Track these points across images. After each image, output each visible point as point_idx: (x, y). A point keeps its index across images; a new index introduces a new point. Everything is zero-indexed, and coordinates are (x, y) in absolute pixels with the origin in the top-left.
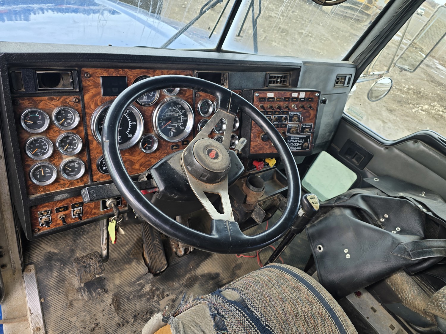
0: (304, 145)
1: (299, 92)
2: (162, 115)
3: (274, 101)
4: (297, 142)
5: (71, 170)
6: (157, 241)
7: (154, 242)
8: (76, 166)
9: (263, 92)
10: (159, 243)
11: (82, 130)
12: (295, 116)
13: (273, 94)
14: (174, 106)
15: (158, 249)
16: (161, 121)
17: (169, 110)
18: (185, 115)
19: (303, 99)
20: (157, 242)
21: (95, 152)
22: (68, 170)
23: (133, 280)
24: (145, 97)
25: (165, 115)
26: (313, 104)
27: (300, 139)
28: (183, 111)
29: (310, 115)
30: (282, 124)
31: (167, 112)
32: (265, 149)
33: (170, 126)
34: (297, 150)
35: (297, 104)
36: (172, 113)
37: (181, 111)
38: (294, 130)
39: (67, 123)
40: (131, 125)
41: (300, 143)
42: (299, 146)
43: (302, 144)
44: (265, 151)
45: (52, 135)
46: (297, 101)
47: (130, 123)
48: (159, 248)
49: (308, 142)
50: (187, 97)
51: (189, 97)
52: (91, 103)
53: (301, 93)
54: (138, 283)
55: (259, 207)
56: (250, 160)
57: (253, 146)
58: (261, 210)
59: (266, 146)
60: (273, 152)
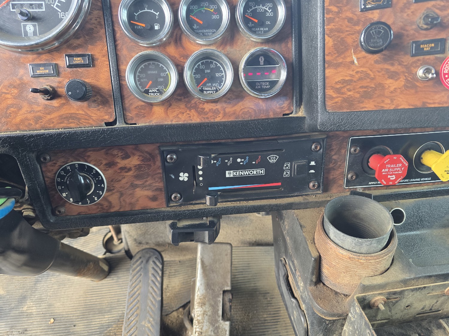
6: (149, 322)
32: (386, 93)
55: (358, 309)
56: (355, 151)
57: (336, 83)
58: (366, 323)
59: (389, 81)
60: (424, 103)
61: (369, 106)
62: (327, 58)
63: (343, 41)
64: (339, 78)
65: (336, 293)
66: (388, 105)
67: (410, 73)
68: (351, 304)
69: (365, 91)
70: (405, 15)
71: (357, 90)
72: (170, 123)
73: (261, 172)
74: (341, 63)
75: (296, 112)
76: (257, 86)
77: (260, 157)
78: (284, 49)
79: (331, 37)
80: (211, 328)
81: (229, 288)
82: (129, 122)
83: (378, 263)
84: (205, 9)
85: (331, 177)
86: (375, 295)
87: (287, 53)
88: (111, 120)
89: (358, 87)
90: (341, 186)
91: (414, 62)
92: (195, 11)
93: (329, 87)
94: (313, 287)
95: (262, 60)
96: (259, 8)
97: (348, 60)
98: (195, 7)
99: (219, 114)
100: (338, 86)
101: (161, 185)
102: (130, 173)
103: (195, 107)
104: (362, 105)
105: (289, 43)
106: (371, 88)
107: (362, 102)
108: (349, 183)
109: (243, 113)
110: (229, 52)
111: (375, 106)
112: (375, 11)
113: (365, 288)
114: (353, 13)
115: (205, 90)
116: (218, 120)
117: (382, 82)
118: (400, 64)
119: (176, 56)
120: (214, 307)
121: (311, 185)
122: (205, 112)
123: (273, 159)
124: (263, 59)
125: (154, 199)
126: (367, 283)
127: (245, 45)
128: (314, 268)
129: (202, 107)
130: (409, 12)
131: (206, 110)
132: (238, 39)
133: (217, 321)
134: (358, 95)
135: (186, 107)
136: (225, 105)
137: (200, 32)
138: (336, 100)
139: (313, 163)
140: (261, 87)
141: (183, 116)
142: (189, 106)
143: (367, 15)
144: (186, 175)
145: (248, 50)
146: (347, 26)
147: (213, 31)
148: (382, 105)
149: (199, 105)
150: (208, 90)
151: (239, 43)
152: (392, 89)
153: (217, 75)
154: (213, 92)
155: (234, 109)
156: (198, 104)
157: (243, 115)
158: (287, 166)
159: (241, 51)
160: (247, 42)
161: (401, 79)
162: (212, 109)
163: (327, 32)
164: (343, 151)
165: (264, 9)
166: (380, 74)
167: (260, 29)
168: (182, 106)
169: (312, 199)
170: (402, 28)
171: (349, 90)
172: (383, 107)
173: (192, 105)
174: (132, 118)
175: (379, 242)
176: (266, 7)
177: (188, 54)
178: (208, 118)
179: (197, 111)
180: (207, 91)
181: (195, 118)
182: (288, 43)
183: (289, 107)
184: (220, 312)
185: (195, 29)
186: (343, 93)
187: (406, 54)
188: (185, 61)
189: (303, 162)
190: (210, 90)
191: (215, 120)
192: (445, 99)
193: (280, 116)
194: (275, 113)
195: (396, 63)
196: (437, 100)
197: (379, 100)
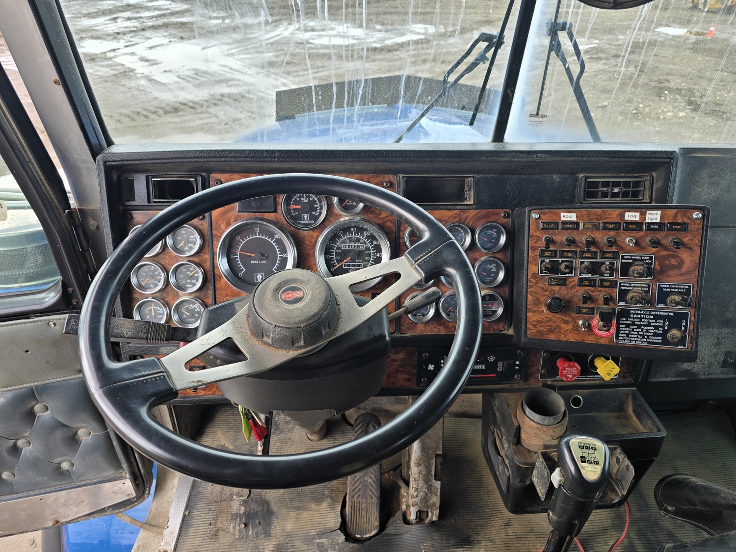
0: (669, 335)
1: (643, 210)
2: (335, 247)
3: (578, 228)
4: (649, 325)
5: (188, 314)
6: (371, 478)
7: (366, 479)
8: (196, 310)
9: (550, 212)
10: (373, 483)
11: (206, 259)
12: (636, 263)
13: (574, 215)
14: (357, 233)
15: (370, 493)
16: (333, 255)
17: (348, 238)
18: (378, 249)
19: (657, 227)
20: (371, 480)
21: (224, 293)
22: (186, 315)
23: (313, 532)
24: (306, 217)
25: (340, 246)
26: (687, 239)
27: (656, 318)
28: (375, 242)
29: (681, 263)
30: (602, 281)
31: (343, 242)
32: (562, 331)
33: (349, 266)
34: (649, 343)
35: (641, 237)
36: (353, 244)
37: (371, 242)
38: (634, 294)
39: (188, 247)
40: (280, 257)
41: (657, 328)
42: (655, 335)
43: (664, 330)
44: (563, 336)
45: (167, 262)
46: (641, 229)
47: (279, 254)
48: (372, 491)
49: (683, 328)
50: (383, 218)
51: (388, 219)
52: (221, 221)
53: (648, 212)
54: (318, 541)
55: (541, 459)
56: (547, 355)
57: (533, 321)
58: (545, 466)
59: (564, 325)
60: (583, 340)
61: (552, 337)
62: (528, 306)
63: (538, 299)
64: (535, 319)
65: (529, 451)
66: (563, 338)
67: (575, 322)
68: (538, 457)
69: (550, 328)
70: (573, 291)
71: (545, 327)
72: (427, 334)
73: (483, 367)
74: (537, 311)
75: (508, 330)
77: (483, 358)
79: (531, 295)
80: (425, 486)
81: (440, 453)
82: (402, 332)
83: (555, 431)
85: (530, 372)
86: (552, 452)
87: (504, 294)
88: (393, 331)
89: (546, 325)
90: (537, 378)
91: (578, 317)
93: (529, 323)
94: (514, 446)
95: (487, 297)
96: (488, 267)
97: (541, 309)
100: (535, 323)
101: (415, 371)
102: (397, 363)
103: (443, 324)
104: (548, 336)
105: (506, 288)
106: (554, 327)
107: (548, 334)
108: (542, 376)
111: (556, 337)
112: (557, 286)
113: (546, 447)
114: (544, 285)
115: (450, 315)
117: (559, 325)
118: (570, 317)
120: (428, 468)
121: (516, 376)
123: (491, 359)
124: (489, 297)
125: (409, 380)
126: (547, 443)
128: (515, 433)
129: (448, 324)
130: (575, 290)
131: (450, 326)
133: (431, 480)
134: (546, 330)
135: (438, 323)
138: (533, 331)
139: (518, 363)
140: (487, 314)
142: (440, 323)
143: (552, 288)
144: (433, 366)
146: (541, 291)
148: (560, 337)
150: (453, 315)
152: (565, 329)
154: (456, 316)
156: (445, 322)
158: (500, 364)
161: (570, 325)
163: (529, 292)
164: (539, 355)
166: (559, 320)
167: (488, 279)
168: (435, 324)
169: (516, 386)
170: (571, 298)
171: (541, 327)
172: (560, 339)
174: (404, 330)
175: (555, 419)
176: (492, 266)
179: (444, 327)
181: (442, 331)
182: (504, 290)
183: (503, 327)
184: (433, 473)
186: (537, 328)
187: (573, 312)
189: (511, 362)
192: (594, 339)
193: (497, 332)
194: (494, 330)
195: (568, 316)
196: (590, 339)
197: (558, 334)
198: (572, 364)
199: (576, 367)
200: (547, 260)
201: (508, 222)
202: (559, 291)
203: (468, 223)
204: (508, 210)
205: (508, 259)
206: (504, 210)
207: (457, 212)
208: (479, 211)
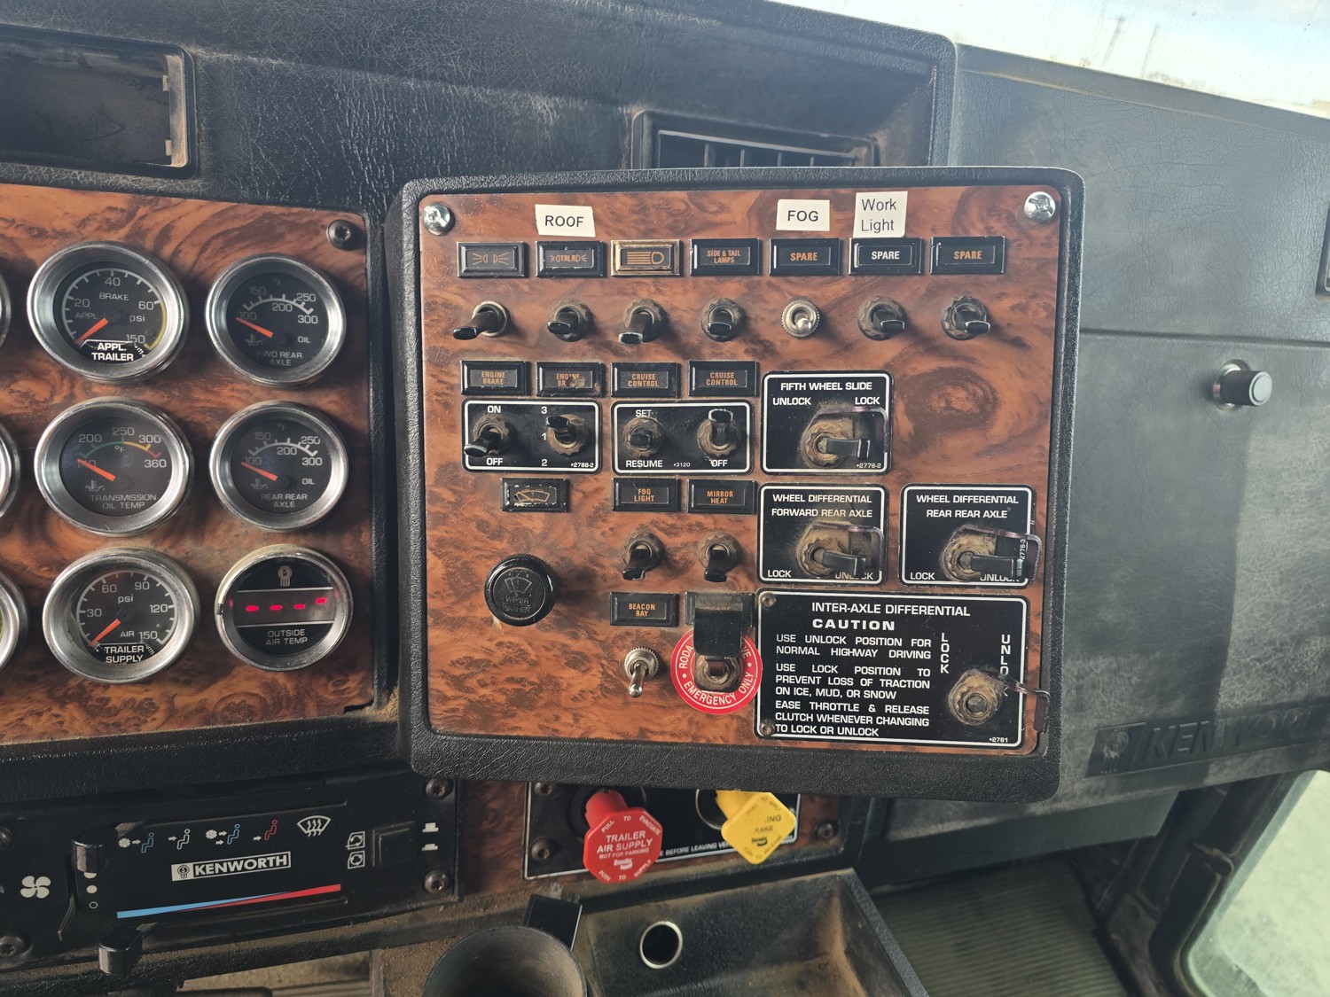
0: (954, 696)
1: (843, 191)
9: (494, 202)
12: (825, 408)
13: (587, 212)
19: (894, 255)
26: (1006, 304)
27: (909, 627)
30: (702, 485)
34: (885, 731)
35: (840, 302)
38: (823, 536)
41: (909, 668)
42: (906, 697)
43: (936, 678)
44: (567, 718)
49: (1004, 667)
53: (861, 197)
56: (544, 789)
57: (453, 664)
59: (569, 674)
60: (643, 731)
61: (527, 725)
62: (431, 604)
63: (467, 571)
64: (459, 653)
66: (568, 729)
67: (611, 659)
69: (518, 690)
70: (598, 533)
71: (499, 687)
73: (283, 860)
74: (464, 619)
75: (380, 706)
76: (271, 639)
77: (275, 823)
78: (349, 548)
79: (440, 557)
84: (126, 443)
85: (488, 854)
87: (357, 557)
89: (502, 678)
90: (516, 874)
91: (621, 637)
92: (96, 448)
93: (436, 671)
95: (285, 575)
96: (284, 446)
97: (478, 614)
98: (94, 439)
99: (154, 712)
100: (458, 672)
103: (80, 697)
104: (511, 722)
105: (363, 534)
106: (532, 683)
107: (513, 716)
108: (535, 866)
109: (227, 709)
110: (190, 554)
111: (541, 727)
112: (535, 515)
114: (488, 510)
115: (109, 654)
116: (148, 729)
117: (553, 674)
118: (591, 638)
119: (26, 562)
121: (429, 881)
122: (110, 708)
123: (314, 826)
124: (289, 573)
127: (237, 536)
129: (103, 695)
130: (606, 528)
132: (220, 522)
135: (51, 695)
136: (173, 689)
137: (105, 501)
138: (453, 704)
139: (431, 828)
140: (282, 641)
141: (39, 721)
142: (61, 693)
143: (519, 520)
144: (45, 881)
145: (246, 549)
146: (476, 538)
147: (147, 497)
148: (555, 725)
149: (91, 691)
150: (120, 654)
151: (220, 533)
152: (575, 691)
153: (155, 609)
154: (136, 658)
155: (200, 697)
156: (89, 689)
157: (227, 713)
158: (357, 840)
159: (227, 551)
160: (244, 530)
161: (594, 672)
162: (133, 700)
163: (430, 542)
165: (298, 449)
166: (550, 655)
167: (284, 497)
168: (39, 695)
169: (435, 915)
170: (591, 560)
171: (484, 685)
172: (557, 731)
173: (70, 692)
176: (302, 445)
177: (64, 559)
178: (117, 725)
179: (83, 707)
180: (116, 655)
181: (77, 725)
182: (362, 532)
183: (362, 689)
185: (93, 493)
186: (470, 690)
187: (601, 616)
188: (52, 575)
189: (401, 828)
190: (126, 654)
191: (142, 728)
192: (684, 726)
193: (337, 714)
194: (321, 704)
195: (583, 634)
196: (668, 727)
197: (549, 713)
198: (627, 818)
199: (643, 827)
200: (494, 406)
201: (362, 265)
202: (545, 535)
203: (176, 252)
204: (355, 218)
205: (367, 420)
206: (341, 215)
207: (119, 200)
208: (224, 205)
